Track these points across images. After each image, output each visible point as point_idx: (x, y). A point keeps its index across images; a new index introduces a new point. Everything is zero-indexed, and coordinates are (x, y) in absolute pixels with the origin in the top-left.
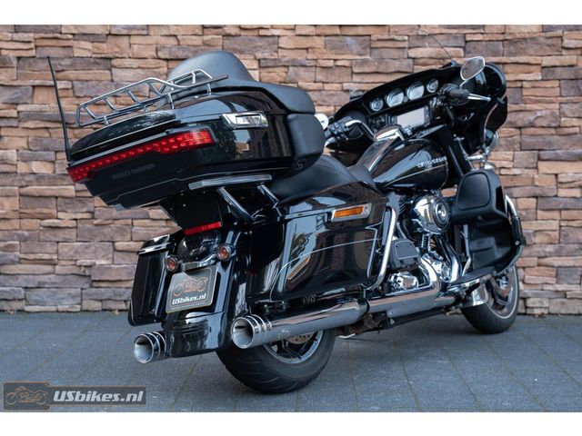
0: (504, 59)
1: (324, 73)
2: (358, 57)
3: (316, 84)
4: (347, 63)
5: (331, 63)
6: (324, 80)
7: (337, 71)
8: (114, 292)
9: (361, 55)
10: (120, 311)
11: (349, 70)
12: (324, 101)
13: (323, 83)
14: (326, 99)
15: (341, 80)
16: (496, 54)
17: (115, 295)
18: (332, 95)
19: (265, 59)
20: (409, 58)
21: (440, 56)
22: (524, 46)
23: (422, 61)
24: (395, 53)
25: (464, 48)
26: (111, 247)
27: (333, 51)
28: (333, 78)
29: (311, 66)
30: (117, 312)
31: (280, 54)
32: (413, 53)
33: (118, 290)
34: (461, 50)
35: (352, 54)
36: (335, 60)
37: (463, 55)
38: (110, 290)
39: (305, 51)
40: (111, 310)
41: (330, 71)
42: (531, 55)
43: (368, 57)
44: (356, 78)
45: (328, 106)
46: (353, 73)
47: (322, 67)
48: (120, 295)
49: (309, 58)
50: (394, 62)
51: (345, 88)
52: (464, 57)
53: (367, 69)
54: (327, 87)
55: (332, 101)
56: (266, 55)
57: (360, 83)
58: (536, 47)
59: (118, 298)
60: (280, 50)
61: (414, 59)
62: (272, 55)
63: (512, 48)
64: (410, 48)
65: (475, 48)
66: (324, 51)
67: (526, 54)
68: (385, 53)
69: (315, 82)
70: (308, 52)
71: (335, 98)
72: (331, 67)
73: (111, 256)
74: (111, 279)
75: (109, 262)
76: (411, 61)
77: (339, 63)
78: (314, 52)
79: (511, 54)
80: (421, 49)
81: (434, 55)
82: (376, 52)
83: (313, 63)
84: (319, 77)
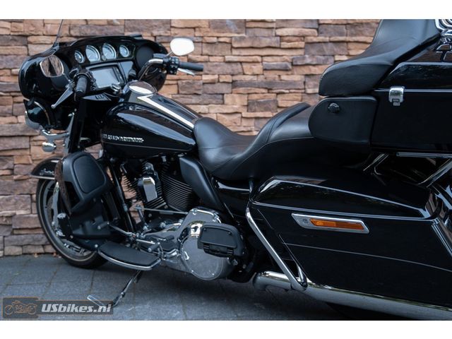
0: (348, 39)
1: (209, 48)
2: (236, 35)
3: (203, 57)
4: (227, 40)
5: (215, 40)
6: (210, 54)
7: (220, 46)
8: (33, 238)
9: (238, 33)
10: (38, 254)
11: (229, 46)
12: (210, 71)
13: (209, 56)
14: (211, 68)
15: (223, 53)
16: (341, 34)
17: (34, 240)
18: (216, 65)
19: (160, 36)
20: (276, 36)
21: (301, 35)
22: (362, 29)
23: (287, 38)
24: (266, 32)
25: (317, 29)
26: (29, 199)
27: (216, 30)
28: (216, 51)
29: (198, 42)
30: (36, 256)
31: (172, 32)
32: (279, 32)
33: (36, 236)
34: (315, 31)
35: (231, 32)
36: (218, 37)
37: (317, 34)
38: (29, 237)
39: (193, 30)
40: (30, 254)
41: (214, 46)
42: (367, 36)
43: (244, 35)
44: (235, 52)
45: (213, 74)
46: (232, 47)
47: (208, 43)
48: (39, 241)
49: (197, 35)
50: (265, 39)
51: (227, 60)
52: (318, 36)
53: (244, 45)
54: (212, 59)
55: (216, 71)
56: (162, 32)
57: (239, 55)
58: (370, 30)
59: (37, 243)
60: (172, 29)
61: (281, 37)
62: (166, 32)
63: (353, 30)
64: (277, 28)
65: (326, 30)
66: (209, 30)
67: (363, 35)
68: (258, 32)
69: (202, 55)
70: (195, 31)
71: (219, 68)
72: (214, 43)
73: (29, 207)
74: (30, 227)
75: (28, 212)
76: (279, 38)
77: (221, 40)
78: (200, 31)
79: (352, 35)
80: (286, 29)
81: (297, 34)
82: (250, 31)
83: (200, 40)
84: (205, 51)
